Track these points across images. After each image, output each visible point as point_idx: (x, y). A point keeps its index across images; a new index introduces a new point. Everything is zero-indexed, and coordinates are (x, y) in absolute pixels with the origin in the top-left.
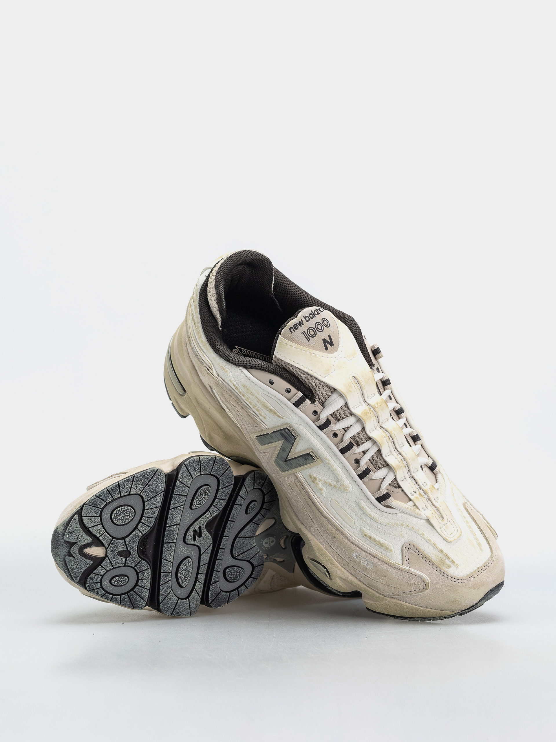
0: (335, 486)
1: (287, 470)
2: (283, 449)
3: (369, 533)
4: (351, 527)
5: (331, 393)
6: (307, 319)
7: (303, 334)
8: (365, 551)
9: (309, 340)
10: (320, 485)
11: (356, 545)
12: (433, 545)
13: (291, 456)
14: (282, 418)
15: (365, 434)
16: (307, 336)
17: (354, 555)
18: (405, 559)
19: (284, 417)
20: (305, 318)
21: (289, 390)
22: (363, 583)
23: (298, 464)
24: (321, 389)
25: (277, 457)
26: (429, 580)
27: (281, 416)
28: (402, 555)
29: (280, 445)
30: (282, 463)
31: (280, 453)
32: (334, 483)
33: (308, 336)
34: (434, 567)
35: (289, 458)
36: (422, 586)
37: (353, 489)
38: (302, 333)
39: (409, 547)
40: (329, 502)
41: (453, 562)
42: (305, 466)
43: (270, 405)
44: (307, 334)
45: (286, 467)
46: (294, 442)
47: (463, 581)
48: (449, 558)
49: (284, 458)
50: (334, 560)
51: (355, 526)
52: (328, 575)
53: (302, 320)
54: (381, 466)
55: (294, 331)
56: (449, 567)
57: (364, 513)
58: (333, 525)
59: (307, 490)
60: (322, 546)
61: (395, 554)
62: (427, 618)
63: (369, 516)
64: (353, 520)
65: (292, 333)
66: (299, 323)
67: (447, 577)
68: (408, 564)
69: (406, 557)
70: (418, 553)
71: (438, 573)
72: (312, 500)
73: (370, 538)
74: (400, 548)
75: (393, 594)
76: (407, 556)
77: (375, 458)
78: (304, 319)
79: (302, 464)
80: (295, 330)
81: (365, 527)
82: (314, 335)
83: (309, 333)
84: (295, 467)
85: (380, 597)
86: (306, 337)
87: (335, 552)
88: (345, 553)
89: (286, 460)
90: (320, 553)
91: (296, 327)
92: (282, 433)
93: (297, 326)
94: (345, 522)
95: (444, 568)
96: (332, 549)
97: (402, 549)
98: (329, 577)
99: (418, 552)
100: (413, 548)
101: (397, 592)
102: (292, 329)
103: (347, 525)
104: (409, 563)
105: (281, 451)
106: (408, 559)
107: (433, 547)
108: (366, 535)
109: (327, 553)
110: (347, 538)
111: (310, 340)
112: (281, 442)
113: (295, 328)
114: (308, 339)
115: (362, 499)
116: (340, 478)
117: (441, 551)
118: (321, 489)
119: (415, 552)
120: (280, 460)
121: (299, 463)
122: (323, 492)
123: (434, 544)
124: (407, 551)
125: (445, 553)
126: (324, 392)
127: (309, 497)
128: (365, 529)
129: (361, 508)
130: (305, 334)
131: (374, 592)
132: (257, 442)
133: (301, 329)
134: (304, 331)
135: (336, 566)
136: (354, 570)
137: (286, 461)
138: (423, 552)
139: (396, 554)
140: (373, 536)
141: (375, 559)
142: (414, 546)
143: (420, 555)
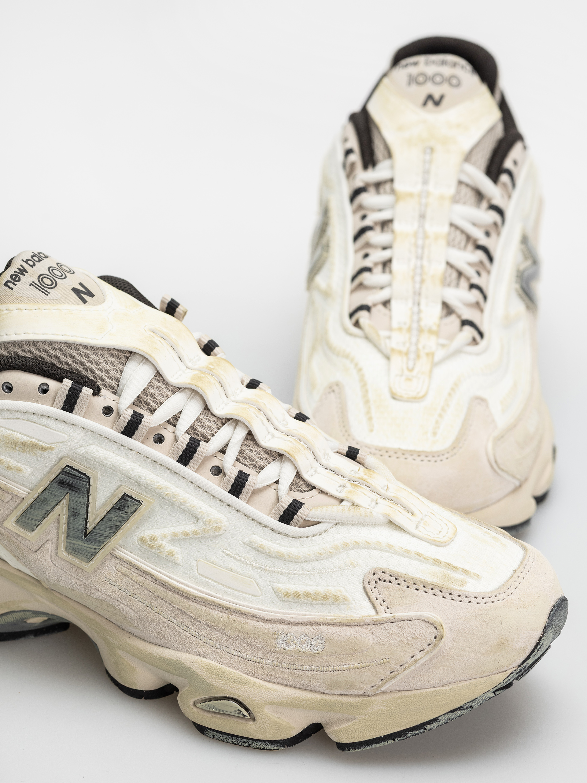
0: (195, 533)
1: (94, 551)
2: (73, 514)
3: (292, 587)
4: (254, 596)
5: (123, 365)
6: (31, 263)
7: (33, 286)
8: (298, 624)
9: (47, 293)
10: (168, 547)
11: (276, 621)
12: (417, 557)
13: (93, 520)
14: (51, 448)
15: (212, 417)
16: (42, 288)
17: (280, 644)
18: (377, 603)
19: (53, 445)
20: (26, 262)
21: (45, 387)
22: (319, 692)
23: (110, 527)
24: (103, 364)
25: (68, 536)
26: (439, 618)
27: (48, 444)
28: (369, 598)
29: (65, 510)
30: (80, 543)
31: (70, 525)
32: (190, 527)
33: (44, 288)
34: (438, 593)
35: (90, 527)
36: (429, 633)
37: (231, 522)
38: (31, 285)
39: (376, 577)
40: (196, 570)
41: (466, 572)
42: (127, 526)
43: (20, 436)
44: (39, 285)
45: (91, 546)
46: (89, 487)
47: (500, 597)
48: (455, 568)
49: (82, 531)
50: (245, 676)
51: (260, 589)
52: (245, 713)
53: (21, 266)
54: (261, 463)
55: (16, 285)
56: (463, 583)
57: (269, 555)
58: (220, 607)
59: (146, 570)
60: (213, 662)
61: (356, 603)
62: (461, 707)
63: (279, 557)
64: (252, 580)
65: (12, 289)
66: (18, 271)
67: (469, 599)
68: (387, 610)
69: (377, 599)
70: (397, 581)
71: (448, 600)
72: (163, 584)
73: (297, 595)
74: (361, 586)
75: (382, 680)
76: (379, 596)
77: (248, 453)
78: (24, 264)
79: (118, 524)
80: (15, 283)
81: (279, 583)
82: (54, 285)
83: (43, 284)
84: (108, 538)
85: (360, 701)
86: (40, 290)
87: (241, 659)
88: (262, 648)
89: (86, 532)
90: (215, 676)
91: (15, 278)
92: (61, 480)
93: (17, 276)
94: (240, 591)
95: (456, 588)
96: (233, 657)
97: (364, 587)
98: (249, 717)
99: (396, 579)
100: (384, 577)
101: (389, 673)
102: (9, 284)
103: (246, 595)
104: (388, 608)
105: (72, 518)
106: (384, 601)
107: (418, 560)
108: (287, 595)
109: (228, 669)
110: (254, 617)
111: (49, 293)
112: (65, 501)
113: (14, 280)
114: (45, 292)
115: (254, 534)
116: (199, 510)
117: (437, 562)
118: (171, 554)
119: (390, 582)
120: (76, 537)
121: (111, 524)
122: (176, 556)
123: (419, 555)
124: (375, 588)
125: (444, 562)
126: (109, 367)
127: (155, 580)
128: (280, 586)
129: (259, 550)
130: (35, 285)
131: (344, 699)
132: (21, 531)
133: (26, 280)
134: (33, 282)
135: (254, 685)
136: (290, 673)
137: (86, 535)
138: (405, 575)
139: (356, 601)
140: (301, 588)
141: (323, 627)
142: (383, 572)
143: (402, 582)
